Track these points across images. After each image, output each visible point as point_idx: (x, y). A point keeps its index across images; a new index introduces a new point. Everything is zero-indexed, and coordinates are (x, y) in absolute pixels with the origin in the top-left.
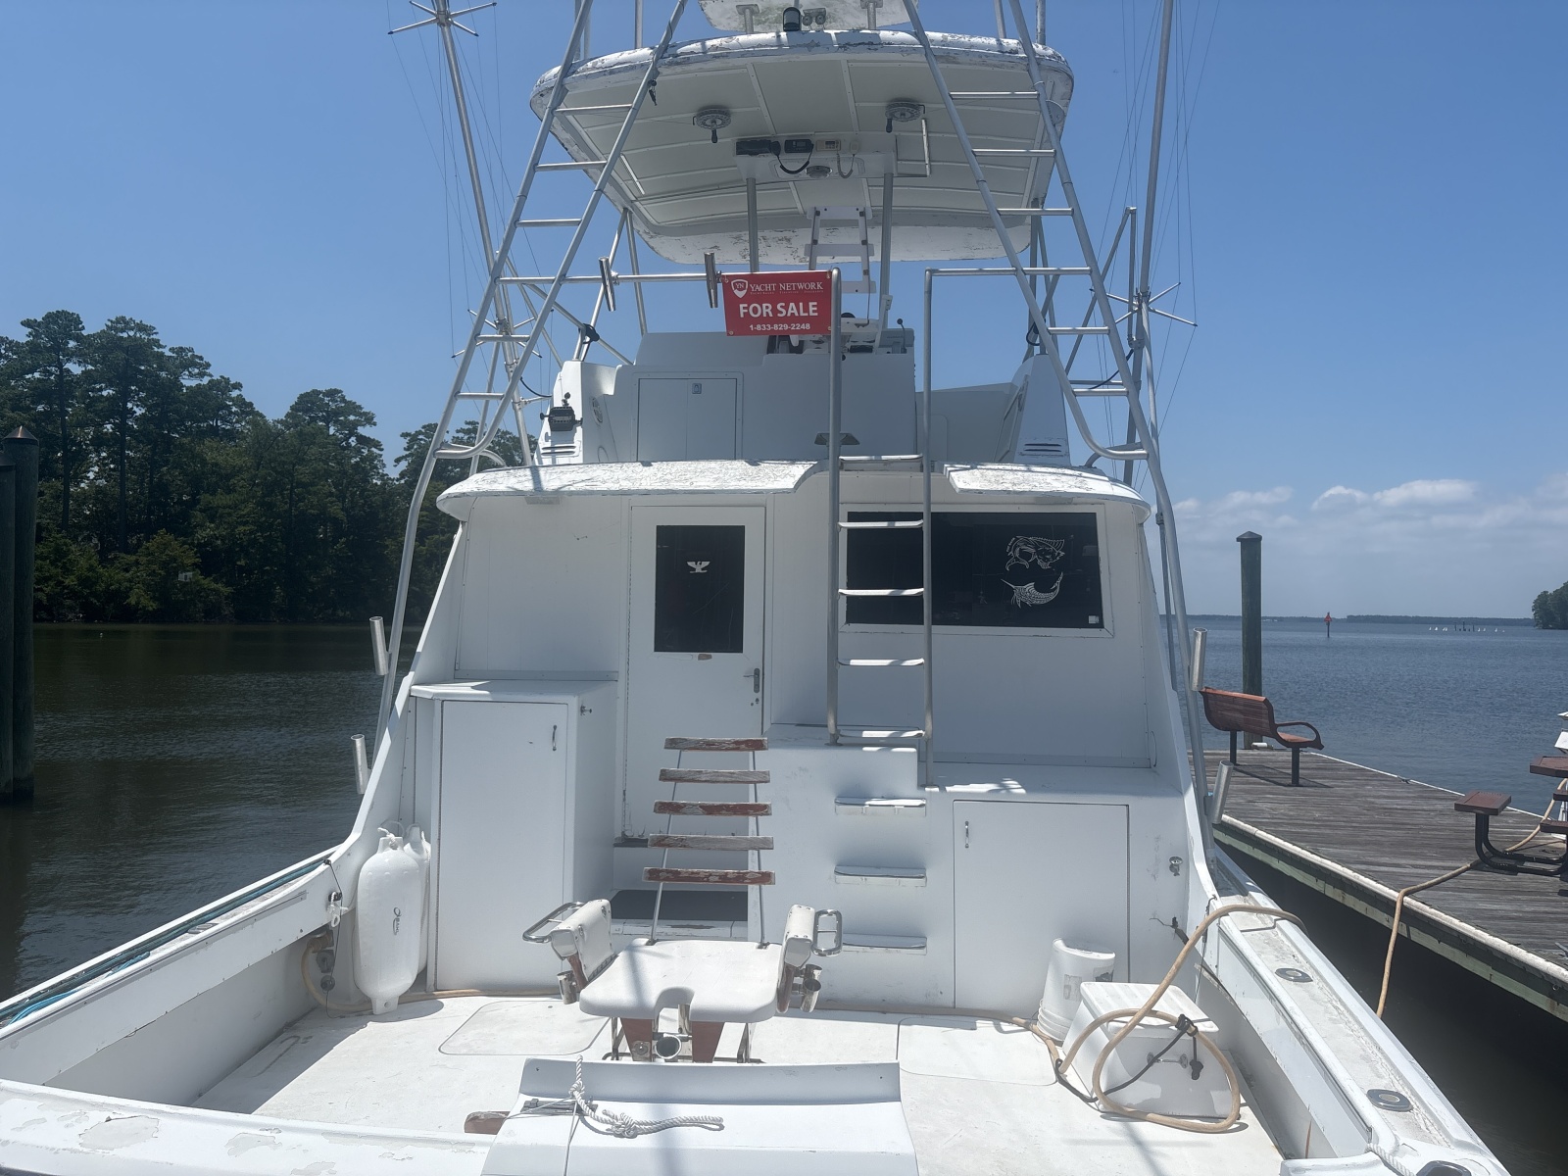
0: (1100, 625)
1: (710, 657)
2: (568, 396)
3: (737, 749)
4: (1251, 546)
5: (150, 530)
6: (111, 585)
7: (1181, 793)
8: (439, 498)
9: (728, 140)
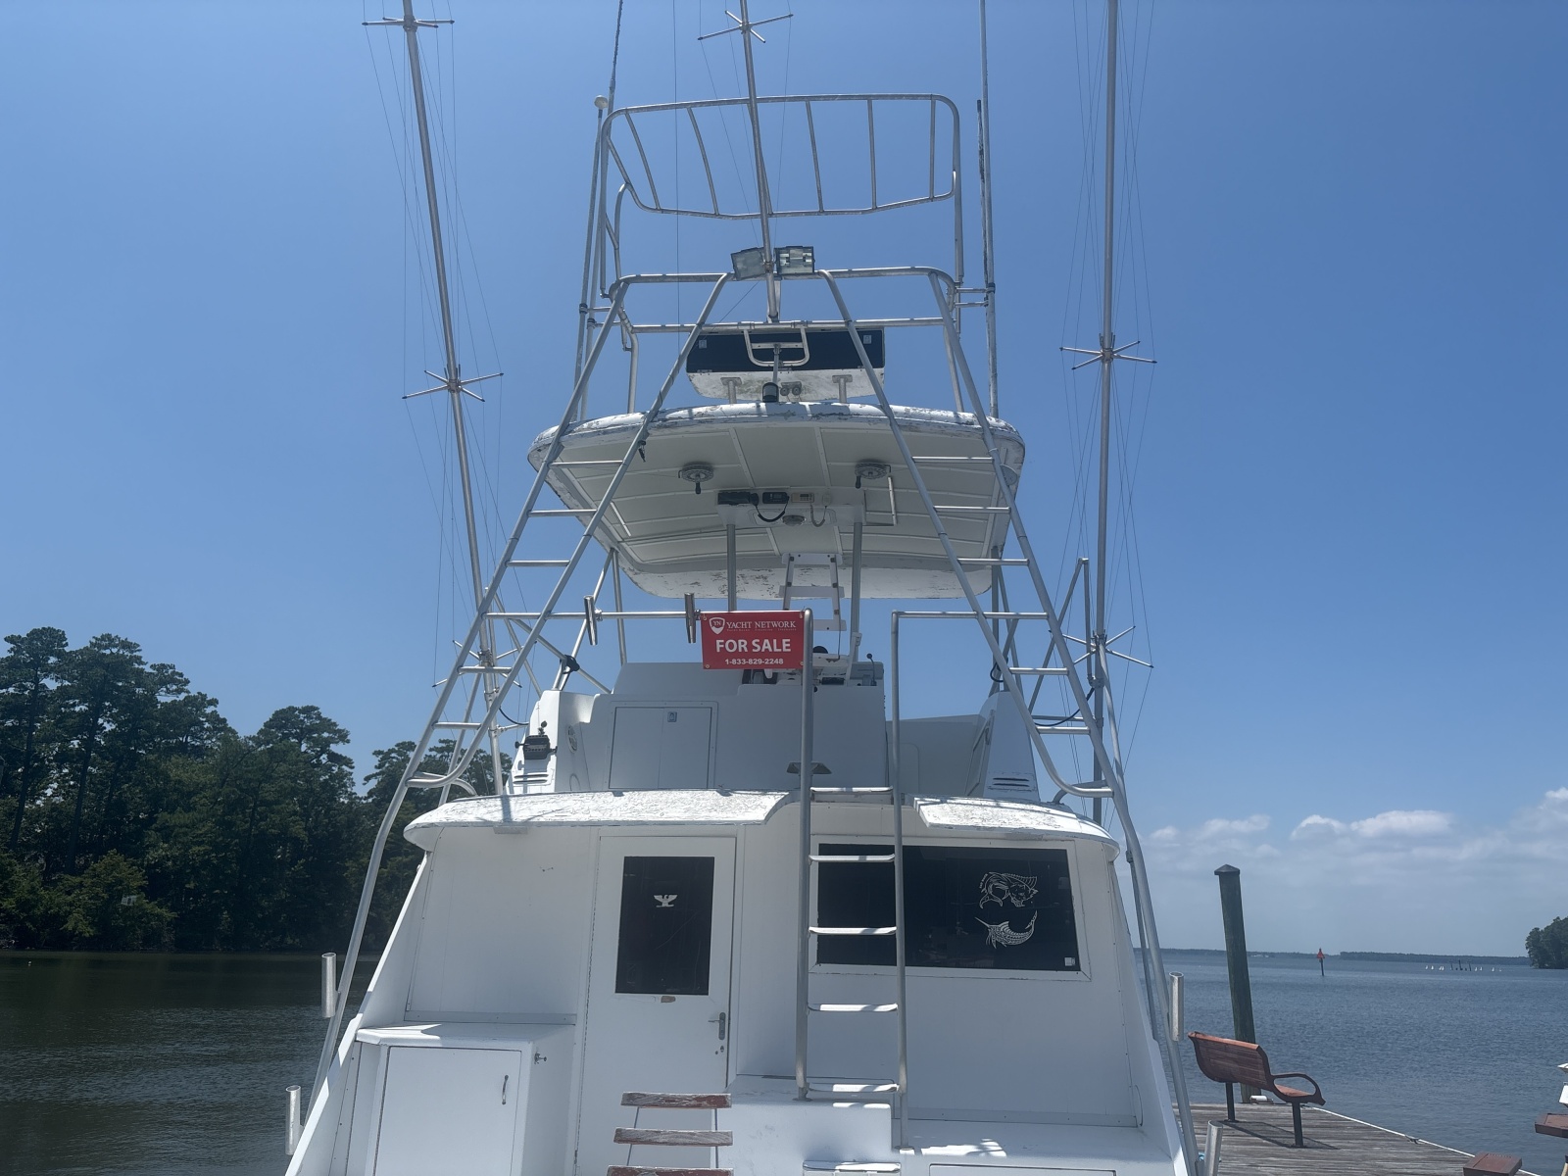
0: (1076, 968)
1: (673, 999)
2: (544, 724)
3: (699, 1106)
4: (1229, 879)
5: (99, 850)
6: (51, 908)
7: (1169, 1158)
8: (406, 829)
9: (710, 491)
